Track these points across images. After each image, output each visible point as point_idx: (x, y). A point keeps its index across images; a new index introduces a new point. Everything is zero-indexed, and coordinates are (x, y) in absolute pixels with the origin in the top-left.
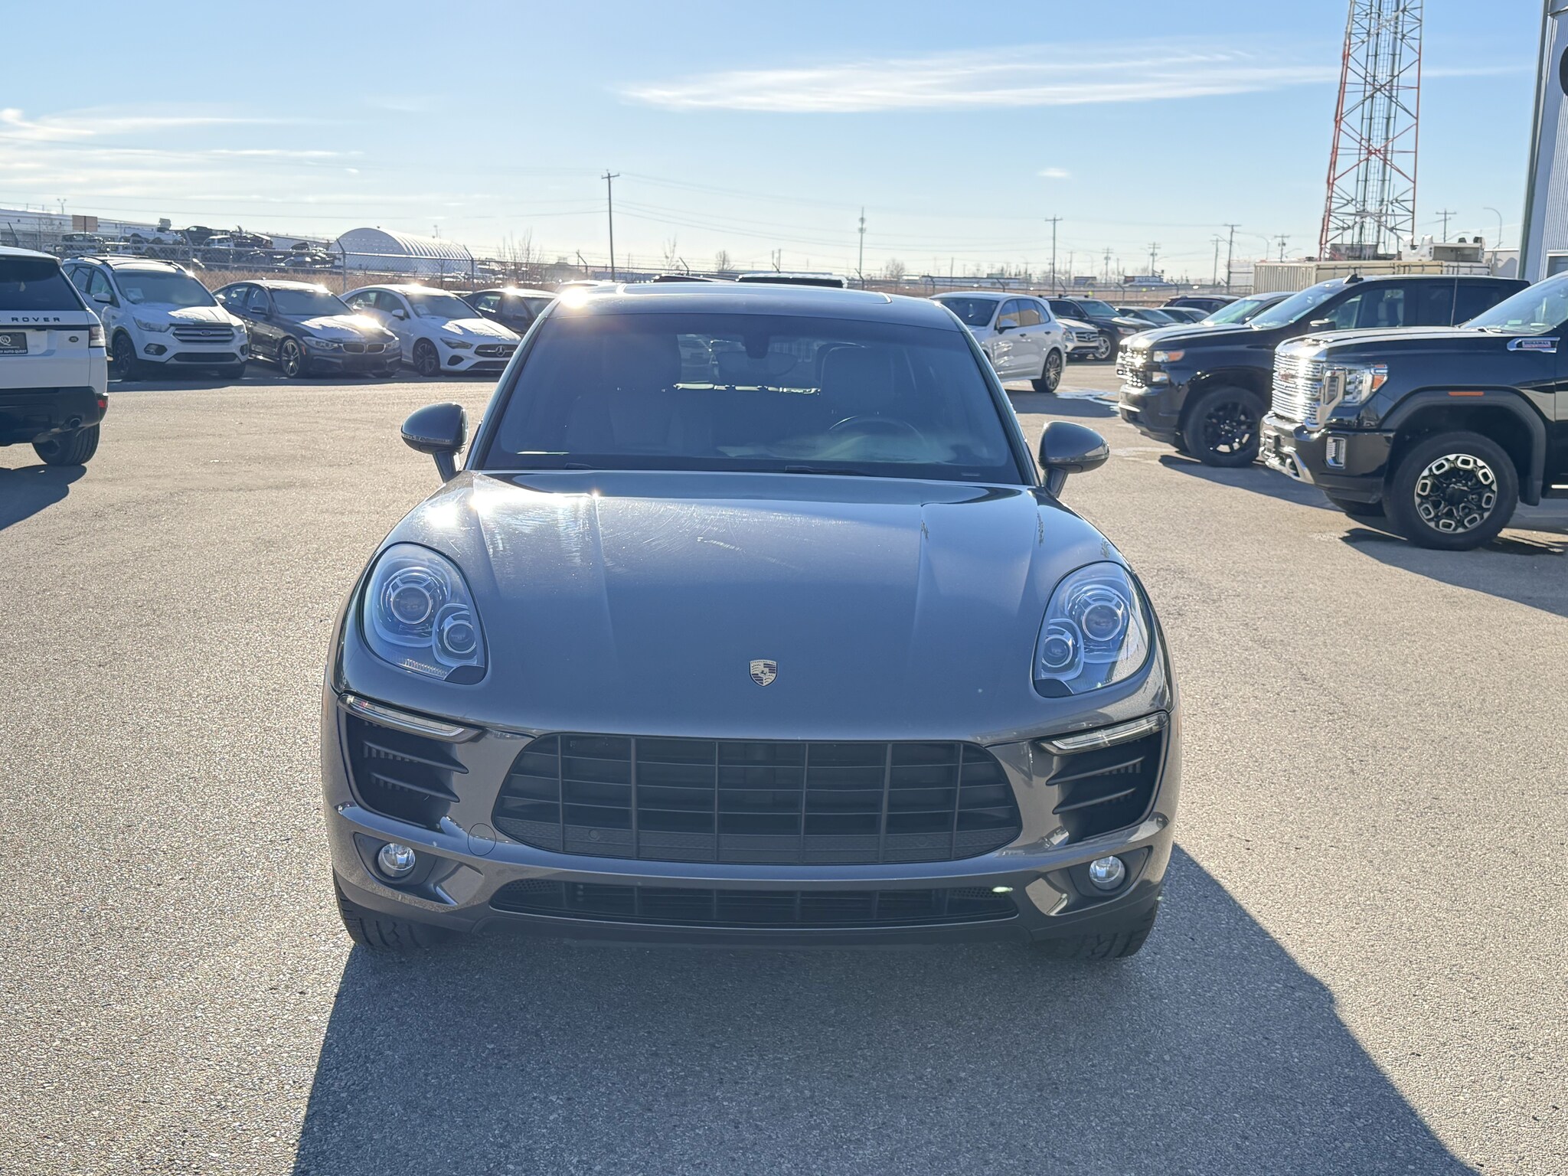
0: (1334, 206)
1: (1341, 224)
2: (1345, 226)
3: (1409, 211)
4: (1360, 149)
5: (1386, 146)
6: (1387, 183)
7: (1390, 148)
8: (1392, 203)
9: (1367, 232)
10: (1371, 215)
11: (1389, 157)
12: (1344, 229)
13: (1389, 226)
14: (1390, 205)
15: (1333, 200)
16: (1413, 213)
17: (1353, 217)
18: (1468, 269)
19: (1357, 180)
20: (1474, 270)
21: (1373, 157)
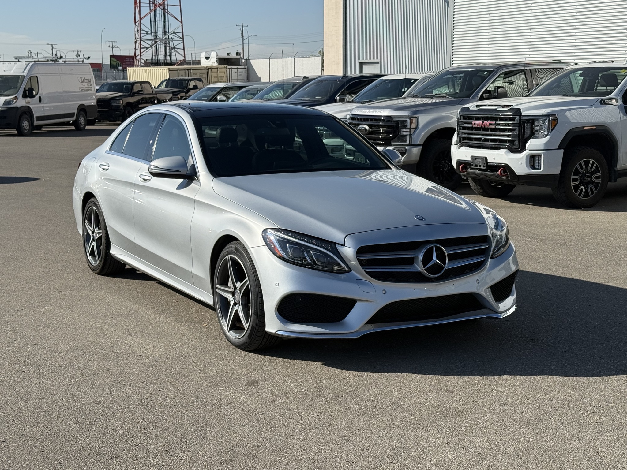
0: (142, 35)
2: (148, 46)
3: (181, 38)
4: (150, 4)
5: (164, 3)
6: (167, 22)
7: (166, 3)
8: (171, 34)
9: (159, 50)
10: (161, 40)
11: (166, 8)
12: (147, 48)
13: (170, 45)
14: (170, 36)
15: (142, 32)
16: (183, 39)
17: (151, 41)
18: (237, 69)
19: (151, 21)
20: (239, 69)
21: (158, 8)
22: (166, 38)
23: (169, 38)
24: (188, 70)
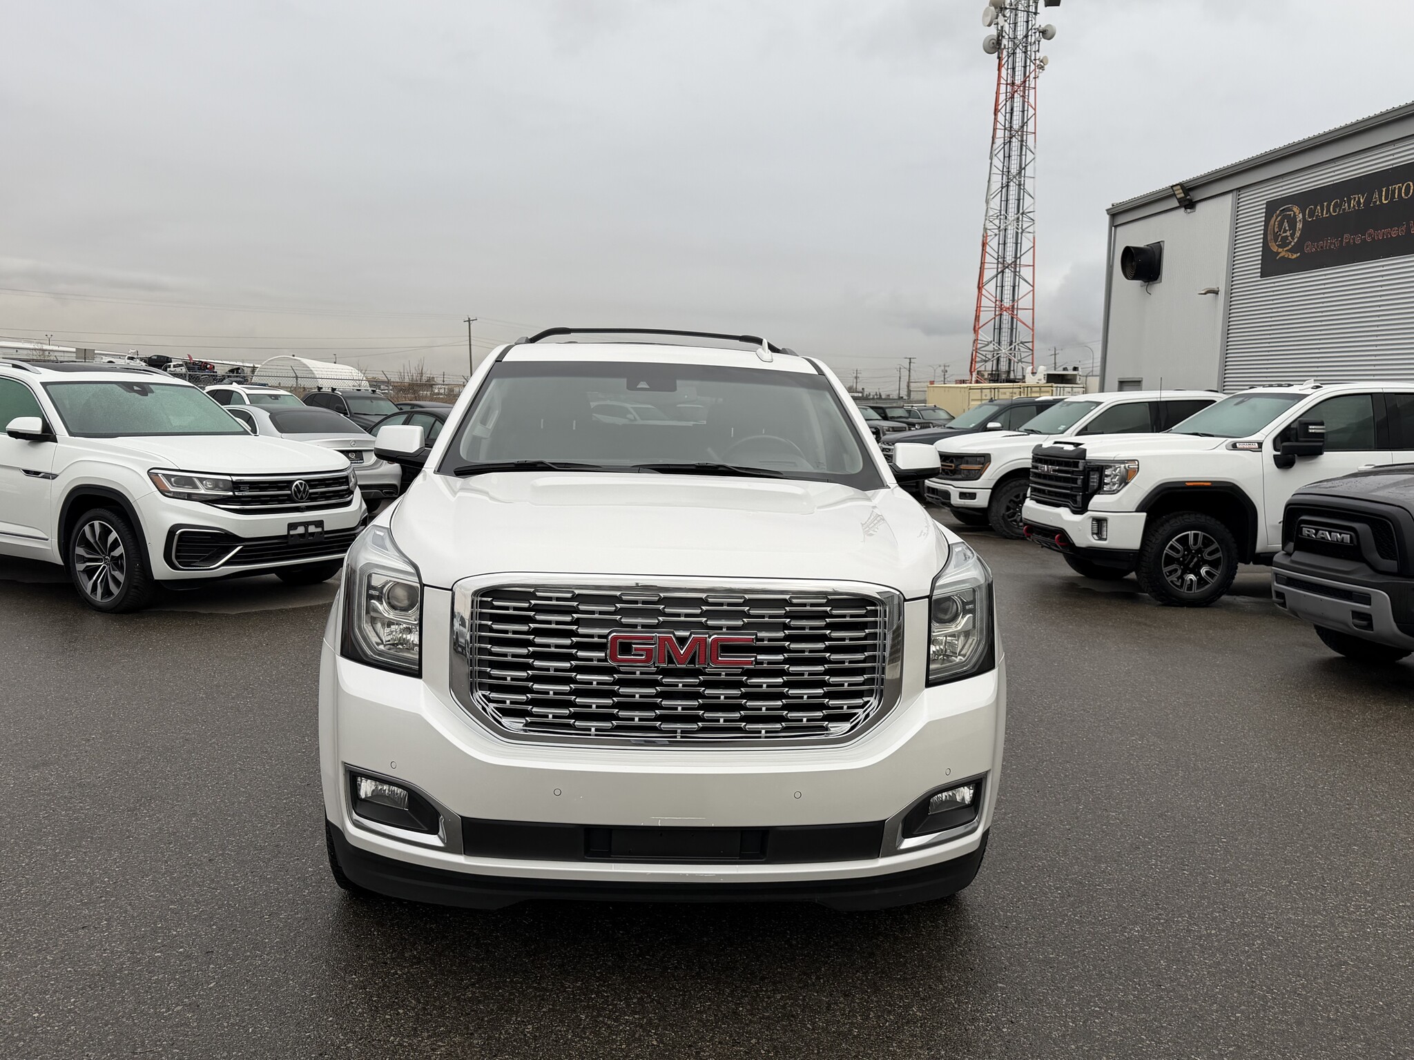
0: (979, 346)
1: (984, 358)
2: (987, 359)
3: (1030, 349)
4: (995, 307)
5: (1013, 306)
6: (1014, 330)
7: (1016, 307)
8: (1018, 344)
9: (1002, 363)
10: (1004, 352)
11: (1015, 313)
12: (986, 361)
13: (1017, 359)
14: (1017, 346)
15: (978, 342)
16: (1032, 350)
17: (992, 354)
18: (1070, 389)
19: (995, 329)
20: (1074, 389)
21: (1005, 313)
22: (1011, 349)
23: (1015, 349)
24: (994, 389)
